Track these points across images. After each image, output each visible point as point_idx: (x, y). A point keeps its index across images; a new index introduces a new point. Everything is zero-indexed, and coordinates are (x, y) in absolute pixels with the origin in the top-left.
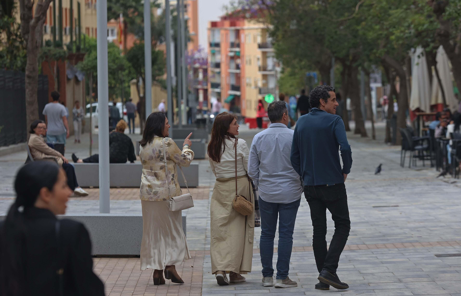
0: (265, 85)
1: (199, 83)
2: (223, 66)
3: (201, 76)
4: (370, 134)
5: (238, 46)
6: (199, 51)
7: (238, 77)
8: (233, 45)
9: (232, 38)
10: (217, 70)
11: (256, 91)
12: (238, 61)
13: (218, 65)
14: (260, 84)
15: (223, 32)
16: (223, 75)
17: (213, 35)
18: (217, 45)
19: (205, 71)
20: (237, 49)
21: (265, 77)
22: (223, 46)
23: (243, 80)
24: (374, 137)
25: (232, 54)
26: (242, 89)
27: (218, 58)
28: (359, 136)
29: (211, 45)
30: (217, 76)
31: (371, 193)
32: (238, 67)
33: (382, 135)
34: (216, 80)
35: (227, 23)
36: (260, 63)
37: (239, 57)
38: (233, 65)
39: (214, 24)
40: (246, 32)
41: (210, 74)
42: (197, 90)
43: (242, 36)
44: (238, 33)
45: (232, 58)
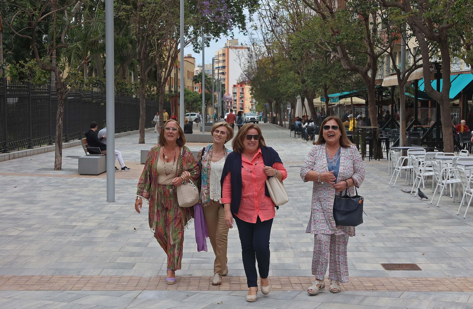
0: (252, 108)
1: (229, 106)
2: (237, 101)
3: (229, 105)
4: (284, 126)
5: (243, 94)
6: (229, 95)
7: (243, 105)
8: (241, 93)
9: (241, 91)
10: (236, 102)
11: (249, 110)
12: (243, 99)
13: (236, 100)
14: (250, 108)
15: (237, 89)
16: (237, 104)
17: (234, 90)
18: (236, 93)
19: (231, 102)
20: (243, 95)
21: (252, 105)
22: (237, 93)
23: (244, 106)
24: (285, 127)
25: (241, 97)
26: (244, 109)
27: (236, 98)
28: (280, 126)
29: (233, 93)
30: (235, 104)
31: (277, 145)
32: (243, 101)
33: (288, 126)
34: (235, 106)
35: (239, 85)
36: (251, 100)
37: (243, 98)
38: (241, 101)
39: (234, 86)
40: (246, 89)
41: (233, 103)
42: (228, 109)
43: (244, 90)
44: (243, 89)
45: (241, 98)
